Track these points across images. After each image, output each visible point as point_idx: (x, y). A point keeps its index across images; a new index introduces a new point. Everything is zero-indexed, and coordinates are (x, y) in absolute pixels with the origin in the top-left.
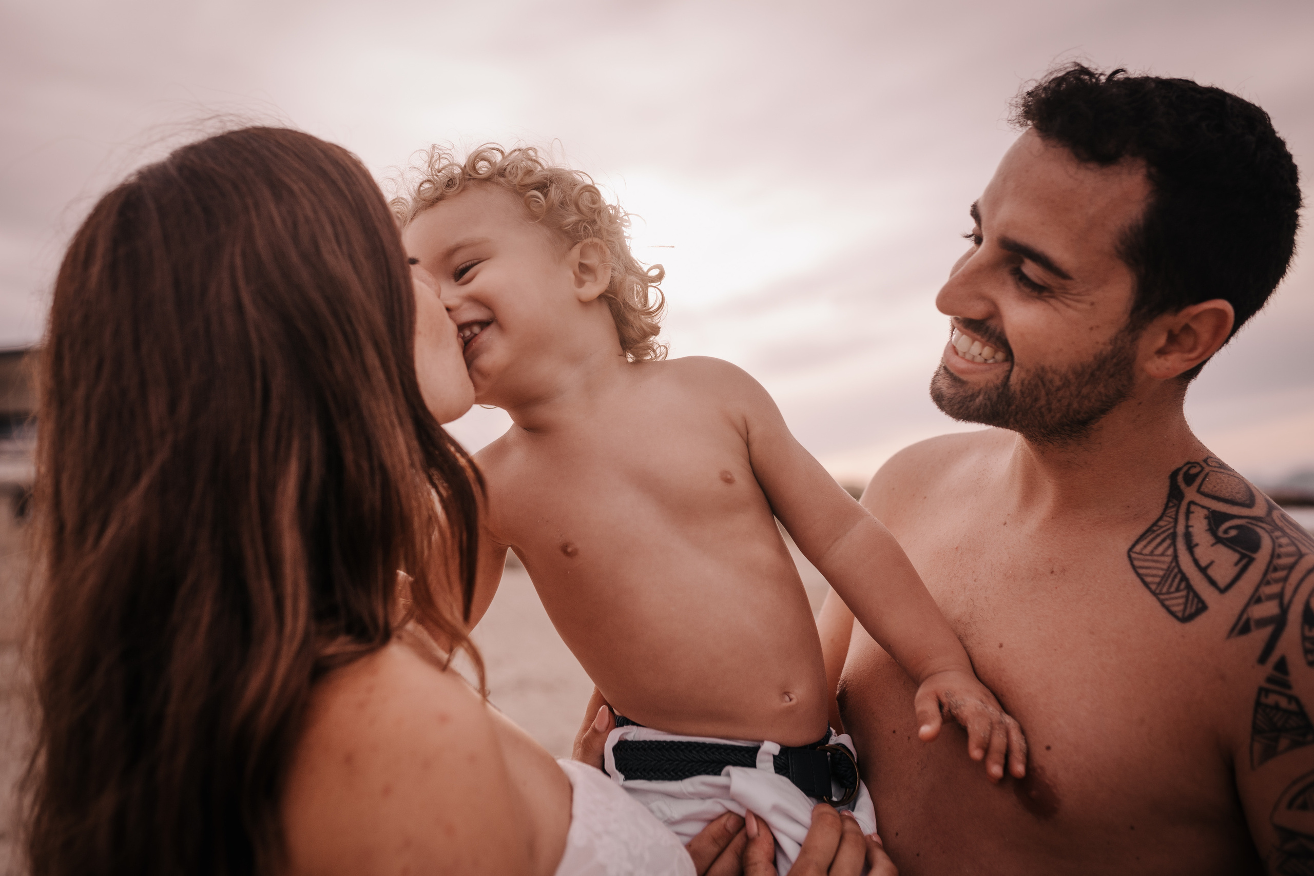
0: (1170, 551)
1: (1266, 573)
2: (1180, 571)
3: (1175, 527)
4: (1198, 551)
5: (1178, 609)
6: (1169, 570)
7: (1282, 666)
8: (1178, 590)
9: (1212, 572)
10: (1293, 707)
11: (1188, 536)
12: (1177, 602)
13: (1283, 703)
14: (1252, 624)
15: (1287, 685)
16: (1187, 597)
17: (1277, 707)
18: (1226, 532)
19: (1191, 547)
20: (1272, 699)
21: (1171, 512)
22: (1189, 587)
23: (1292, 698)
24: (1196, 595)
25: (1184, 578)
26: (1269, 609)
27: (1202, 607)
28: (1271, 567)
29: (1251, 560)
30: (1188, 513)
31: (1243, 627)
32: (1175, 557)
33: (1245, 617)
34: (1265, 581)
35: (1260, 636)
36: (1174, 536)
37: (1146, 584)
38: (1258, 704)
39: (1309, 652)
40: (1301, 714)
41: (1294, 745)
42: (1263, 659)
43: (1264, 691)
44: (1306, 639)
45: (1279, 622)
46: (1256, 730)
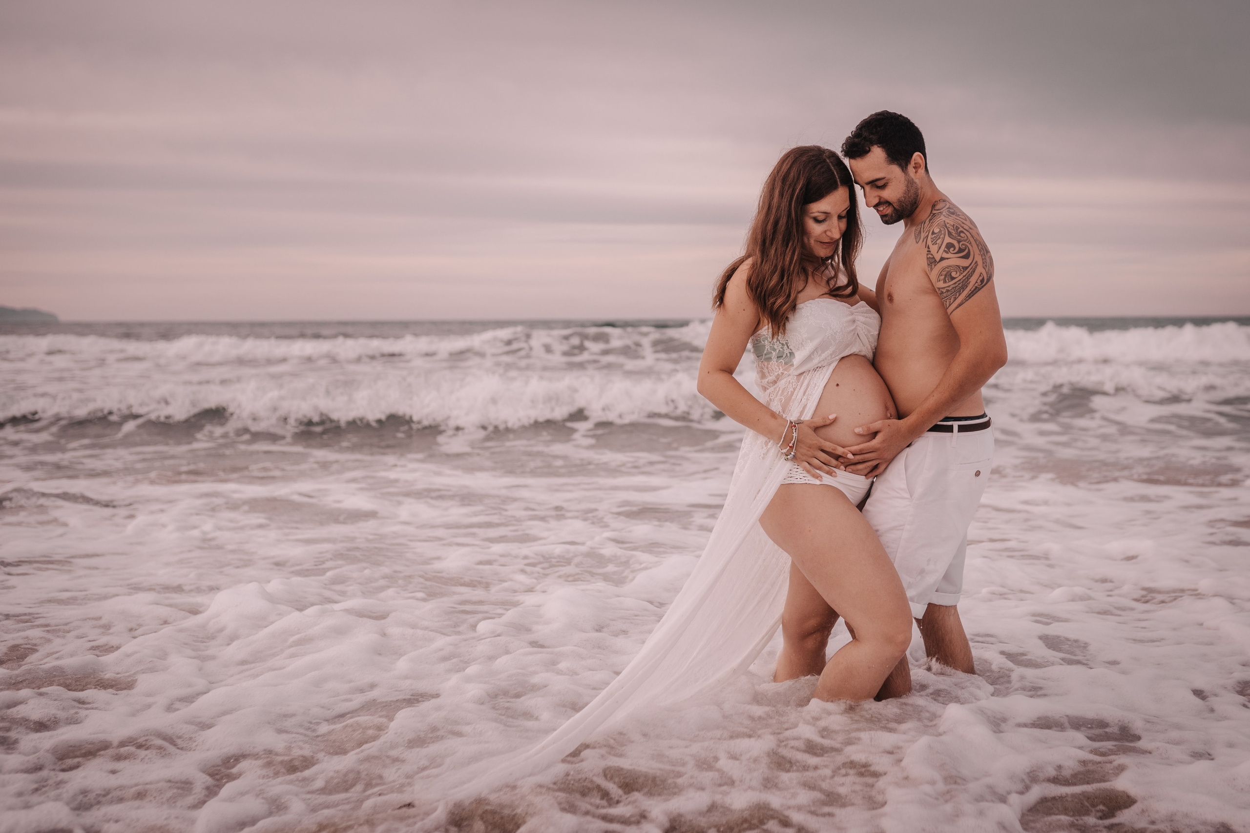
10: (932, 257)
17: (930, 258)
23: (932, 254)
39: (932, 241)
40: (934, 258)
41: (935, 265)
42: (926, 247)
43: (927, 254)
44: (931, 238)
45: (928, 236)
46: (928, 264)
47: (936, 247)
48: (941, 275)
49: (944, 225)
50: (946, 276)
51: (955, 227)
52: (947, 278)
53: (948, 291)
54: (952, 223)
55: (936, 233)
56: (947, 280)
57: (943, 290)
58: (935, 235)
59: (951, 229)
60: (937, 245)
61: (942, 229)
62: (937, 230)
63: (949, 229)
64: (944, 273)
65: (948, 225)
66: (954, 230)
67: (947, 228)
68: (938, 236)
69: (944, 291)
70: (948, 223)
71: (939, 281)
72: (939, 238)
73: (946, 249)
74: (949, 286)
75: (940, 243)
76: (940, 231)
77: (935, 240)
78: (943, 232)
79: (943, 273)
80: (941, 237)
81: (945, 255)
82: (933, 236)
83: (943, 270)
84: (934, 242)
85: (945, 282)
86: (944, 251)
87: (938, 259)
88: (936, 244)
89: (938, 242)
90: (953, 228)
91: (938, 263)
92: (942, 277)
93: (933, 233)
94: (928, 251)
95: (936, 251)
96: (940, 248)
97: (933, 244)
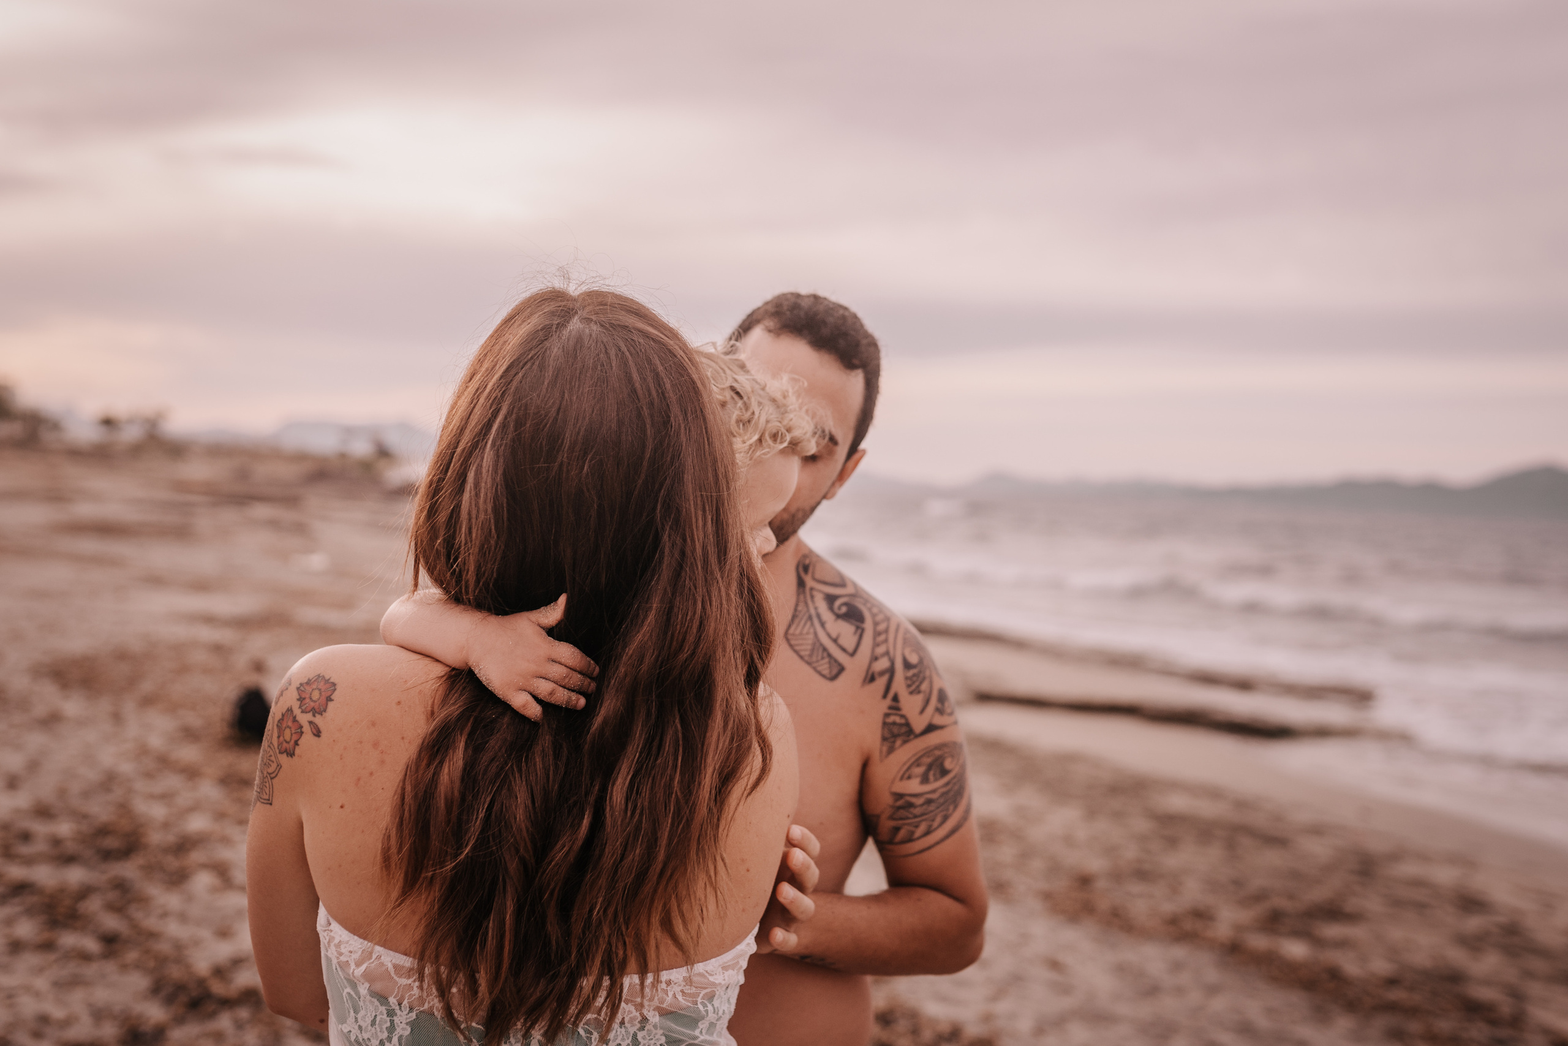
0: (812, 631)
1: (874, 638)
2: (821, 645)
3: (808, 610)
4: (828, 626)
5: (826, 672)
6: (814, 644)
7: (896, 698)
8: (823, 658)
9: (841, 641)
10: (903, 721)
11: (819, 616)
12: (824, 667)
13: (898, 720)
14: (876, 676)
15: (898, 709)
16: (830, 663)
17: (894, 723)
18: (839, 608)
19: (823, 624)
20: (891, 719)
21: (802, 597)
22: (830, 656)
23: (903, 716)
24: (836, 661)
25: (825, 649)
26: (882, 664)
27: (842, 669)
28: (877, 634)
29: (863, 630)
30: (812, 597)
31: (871, 678)
32: (816, 634)
33: (870, 673)
34: (876, 645)
35: (881, 682)
36: (810, 618)
37: (801, 657)
38: (885, 724)
39: (909, 686)
40: (907, 724)
41: (905, 742)
42: (885, 696)
43: (887, 715)
44: (907, 678)
45: (891, 671)
46: (884, 739)
47: (919, 699)
48: (918, 765)
50: (930, 767)
52: (933, 773)
53: (929, 802)
55: (915, 666)
56: (931, 777)
57: (913, 800)
58: (915, 671)
60: (922, 695)
62: (913, 658)
69: (921, 801)
72: (923, 678)
74: (934, 791)
75: (927, 691)
77: (917, 684)
79: (925, 760)
80: (927, 674)
81: (939, 720)
82: (911, 673)
83: (928, 752)
84: (913, 687)
85: (925, 780)
86: (937, 709)
87: (918, 728)
88: (919, 692)
89: (924, 686)
91: (917, 736)
92: (920, 770)
93: (907, 665)
94: (890, 708)
95: (918, 709)
96: (927, 702)
97: (911, 693)
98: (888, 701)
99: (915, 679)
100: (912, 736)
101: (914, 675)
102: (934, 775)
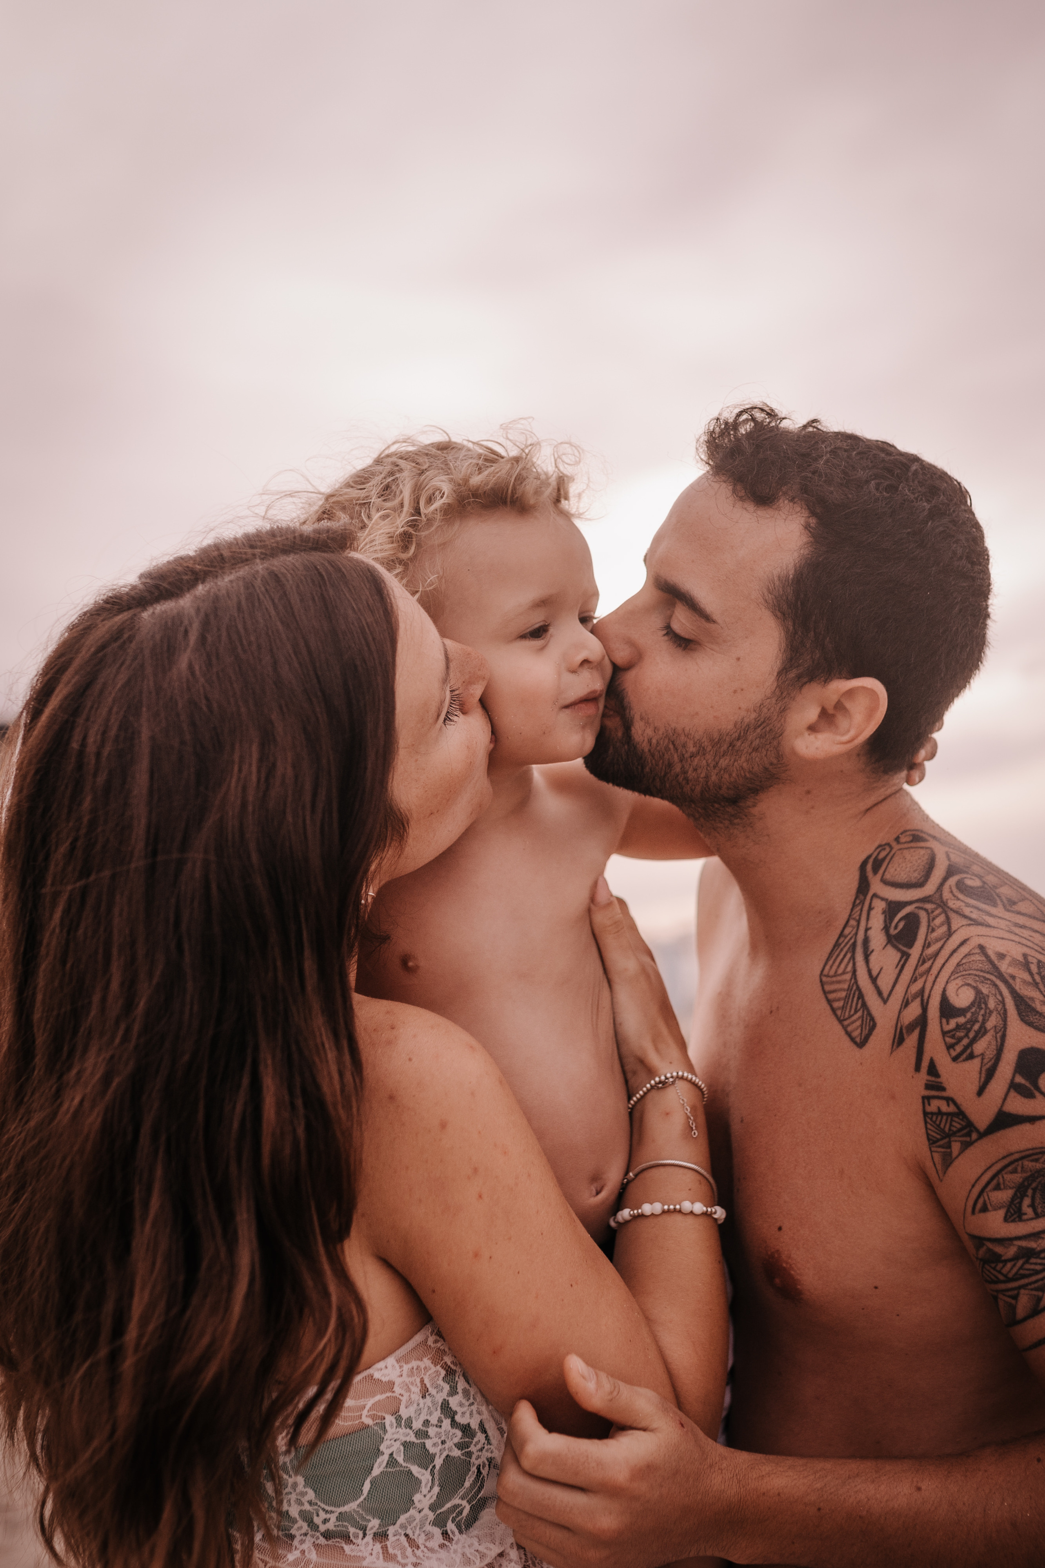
0: (850, 968)
1: (916, 970)
3: (856, 934)
5: (857, 1034)
6: (850, 989)
7: (932, 1070)
8: (856, 1011)
10: (952, 1109)
11: (866, 942)
13: (945, 1108)
14: (905, 1032)
15: (942, 1087)
16: (862, 1017)
17: (940, 1113)
18: (897, 924)
19: (867, 955)
20: (933, 1106)
21: (856, 911)
22: (864, 1006)
23: (949, 1100)
24: (869, 1014)
25: (861, 996)
26: (914, 1012)
27: (873, 1026)
28: (922, 961)
29: (908, 957)
32: (854, 973)
33: (899, 1029)
34: (913, 980)
35: (912, 1042)
36: (854, 947)
38: (926, 1115)
39: (953, 1046)
40: (960, 1113)
41: (966, 1146)
42: (918, 1068)
43: (926, 1099)
44: (944, 1033)
45: (922, 1022)
46: (932, 1141)
47: (972, 1069)
48: (997, 1188)
49: (987, 967)
50: (1021, 1191)
51: (1034, 968)
52: (1027, 1201)
53: (1027, 1254)
54: (1016, 952)
55: (962, 1012)
56: (1027, 1211)
57: (999, 1249)
58: (961, 1020)
59: (1024, 982)
60: (977, 1062)
61: (985, 990)
62: (962, 998)
63: (1018, 986)
64: (1017, 1178)
65: (1004, 966)
66: (1036, 984)
67: (1006, 982)
68: (973, 1021)
69: (1012, 1251)
70: (1002, 956)
71: (985, 1209)
72: (982, 1032)
73: (1019, 1079)
74: (1034, 1236)
75: (990, 1054)
76: (980, 1000)
77: (965, 1041)
78: (992, 1004)
79: (1010, 1177)
80: (989, 1025)
81: (1018, 1105)
82: (953, 1023)
83: (1012, 1162)
84: (959, 1048)
85: (1014, 1213)
86: (1013, 1086)
87: (981, 1120)
88: (971, 1057)
89: (980, 1047)
90: (1026, 976)
91: (982, 1135)
92: (1004, 1196)
93: (947, 1010)
94: (928, 1087)
95: (975, 1088)
96: (990, 1074)
97: (955, 1059)
98: (923, 1076)
99: (960, 1034)
100: (974, 1136)
101: (958, 1027)
102: (1032, 1205)
